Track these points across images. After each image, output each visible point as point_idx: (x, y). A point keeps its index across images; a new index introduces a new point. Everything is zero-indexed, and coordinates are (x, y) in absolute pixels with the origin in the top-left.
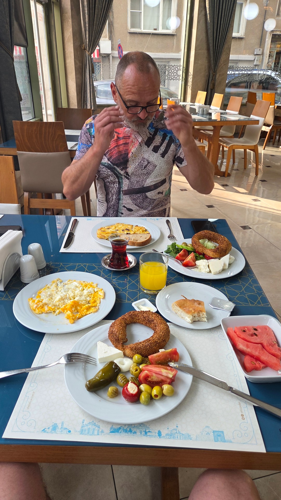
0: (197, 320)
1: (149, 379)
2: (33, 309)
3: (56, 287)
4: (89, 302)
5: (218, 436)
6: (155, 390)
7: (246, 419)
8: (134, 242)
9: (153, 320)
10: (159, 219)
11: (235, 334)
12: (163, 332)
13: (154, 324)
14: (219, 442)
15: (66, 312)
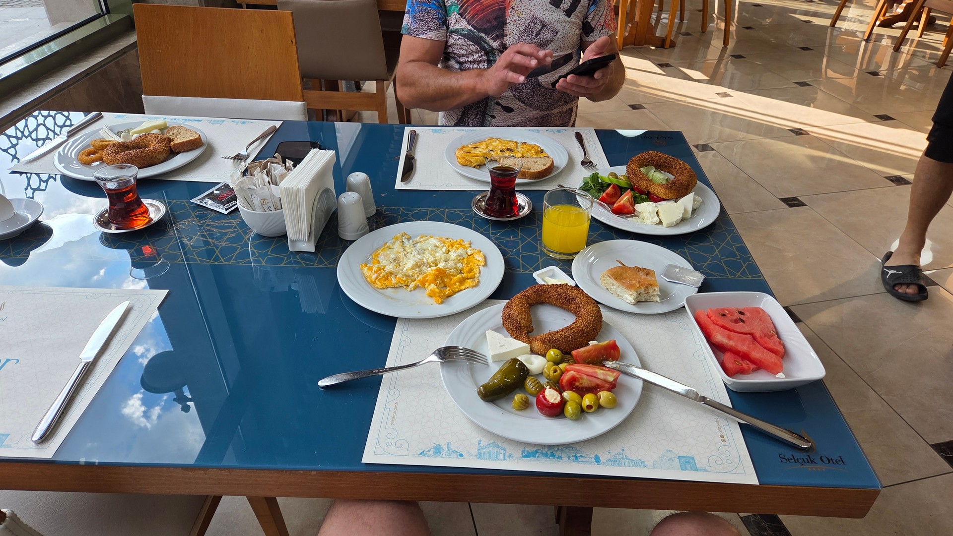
0: (643, 300)
1: (577, 384)
2: (372, 281)
3: (402, 246)
4: (461, 271)
5: (686, 462)
6: (587, 400)
7: (727, 442)
8: (524, 172)
9: (573, 299)
10: (562, 131)
11: (709, 319)
12: (592, 316)
13: (576, 304)
14: (688, 470)
15: (428, 286)
